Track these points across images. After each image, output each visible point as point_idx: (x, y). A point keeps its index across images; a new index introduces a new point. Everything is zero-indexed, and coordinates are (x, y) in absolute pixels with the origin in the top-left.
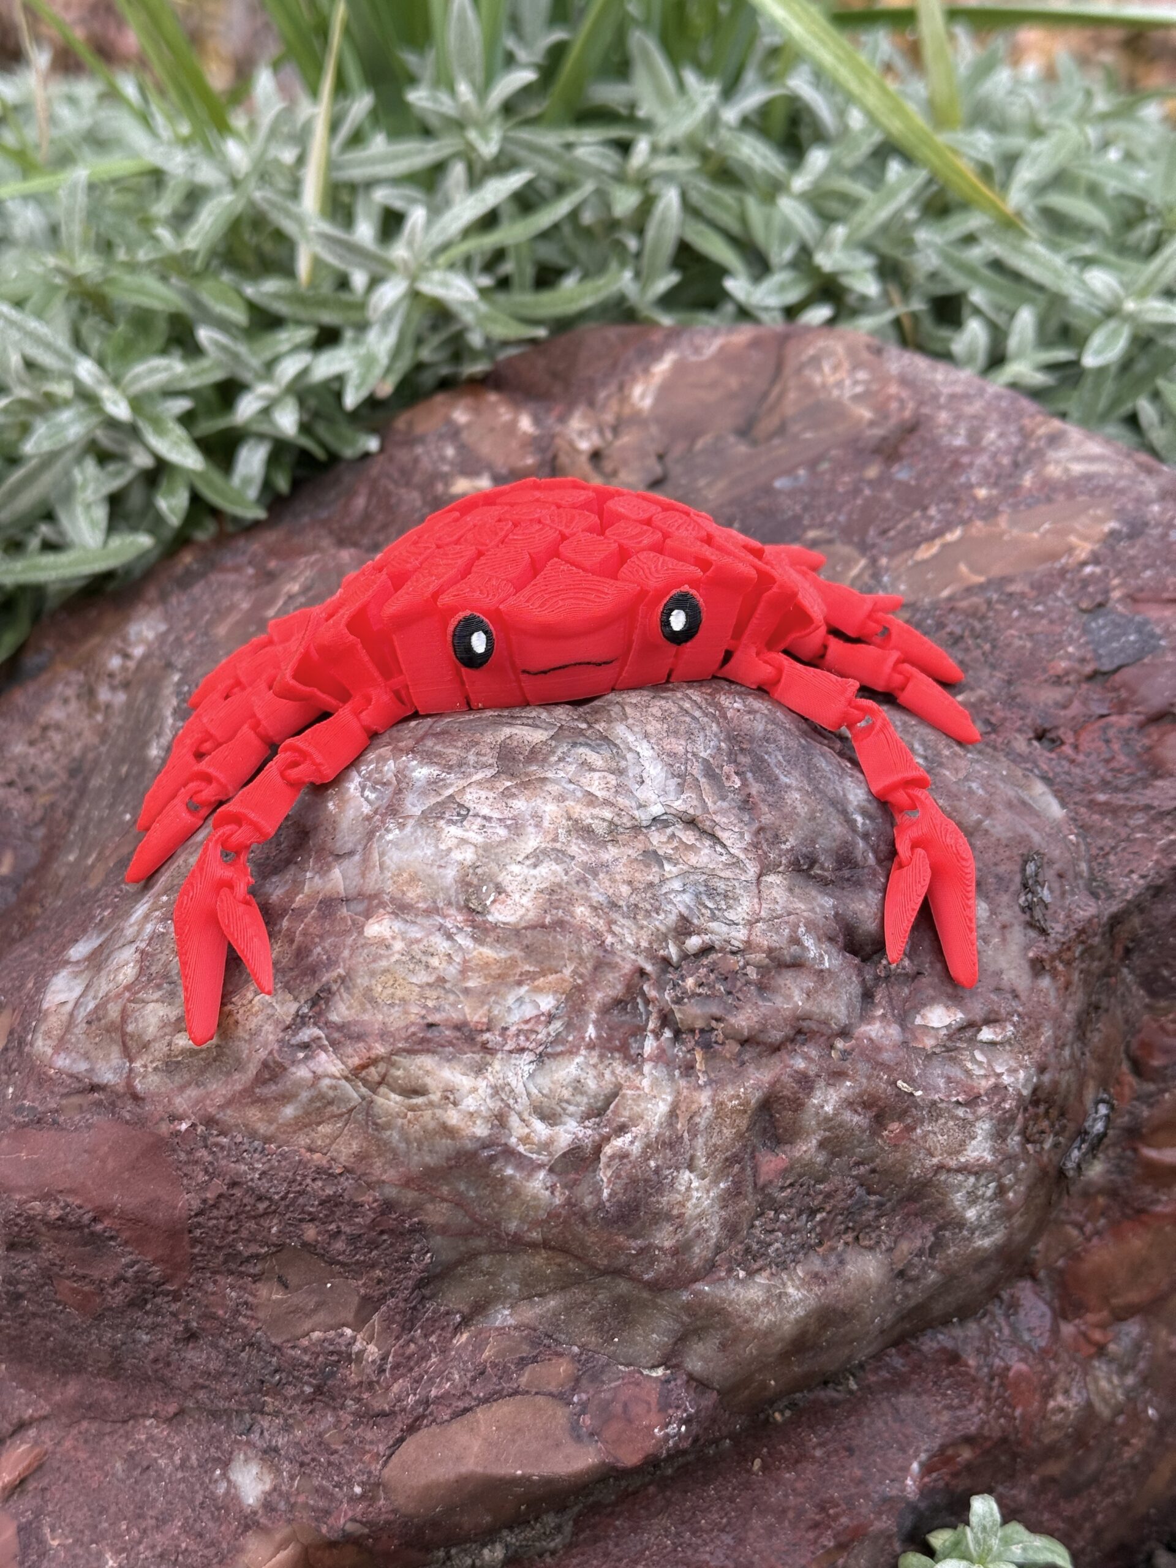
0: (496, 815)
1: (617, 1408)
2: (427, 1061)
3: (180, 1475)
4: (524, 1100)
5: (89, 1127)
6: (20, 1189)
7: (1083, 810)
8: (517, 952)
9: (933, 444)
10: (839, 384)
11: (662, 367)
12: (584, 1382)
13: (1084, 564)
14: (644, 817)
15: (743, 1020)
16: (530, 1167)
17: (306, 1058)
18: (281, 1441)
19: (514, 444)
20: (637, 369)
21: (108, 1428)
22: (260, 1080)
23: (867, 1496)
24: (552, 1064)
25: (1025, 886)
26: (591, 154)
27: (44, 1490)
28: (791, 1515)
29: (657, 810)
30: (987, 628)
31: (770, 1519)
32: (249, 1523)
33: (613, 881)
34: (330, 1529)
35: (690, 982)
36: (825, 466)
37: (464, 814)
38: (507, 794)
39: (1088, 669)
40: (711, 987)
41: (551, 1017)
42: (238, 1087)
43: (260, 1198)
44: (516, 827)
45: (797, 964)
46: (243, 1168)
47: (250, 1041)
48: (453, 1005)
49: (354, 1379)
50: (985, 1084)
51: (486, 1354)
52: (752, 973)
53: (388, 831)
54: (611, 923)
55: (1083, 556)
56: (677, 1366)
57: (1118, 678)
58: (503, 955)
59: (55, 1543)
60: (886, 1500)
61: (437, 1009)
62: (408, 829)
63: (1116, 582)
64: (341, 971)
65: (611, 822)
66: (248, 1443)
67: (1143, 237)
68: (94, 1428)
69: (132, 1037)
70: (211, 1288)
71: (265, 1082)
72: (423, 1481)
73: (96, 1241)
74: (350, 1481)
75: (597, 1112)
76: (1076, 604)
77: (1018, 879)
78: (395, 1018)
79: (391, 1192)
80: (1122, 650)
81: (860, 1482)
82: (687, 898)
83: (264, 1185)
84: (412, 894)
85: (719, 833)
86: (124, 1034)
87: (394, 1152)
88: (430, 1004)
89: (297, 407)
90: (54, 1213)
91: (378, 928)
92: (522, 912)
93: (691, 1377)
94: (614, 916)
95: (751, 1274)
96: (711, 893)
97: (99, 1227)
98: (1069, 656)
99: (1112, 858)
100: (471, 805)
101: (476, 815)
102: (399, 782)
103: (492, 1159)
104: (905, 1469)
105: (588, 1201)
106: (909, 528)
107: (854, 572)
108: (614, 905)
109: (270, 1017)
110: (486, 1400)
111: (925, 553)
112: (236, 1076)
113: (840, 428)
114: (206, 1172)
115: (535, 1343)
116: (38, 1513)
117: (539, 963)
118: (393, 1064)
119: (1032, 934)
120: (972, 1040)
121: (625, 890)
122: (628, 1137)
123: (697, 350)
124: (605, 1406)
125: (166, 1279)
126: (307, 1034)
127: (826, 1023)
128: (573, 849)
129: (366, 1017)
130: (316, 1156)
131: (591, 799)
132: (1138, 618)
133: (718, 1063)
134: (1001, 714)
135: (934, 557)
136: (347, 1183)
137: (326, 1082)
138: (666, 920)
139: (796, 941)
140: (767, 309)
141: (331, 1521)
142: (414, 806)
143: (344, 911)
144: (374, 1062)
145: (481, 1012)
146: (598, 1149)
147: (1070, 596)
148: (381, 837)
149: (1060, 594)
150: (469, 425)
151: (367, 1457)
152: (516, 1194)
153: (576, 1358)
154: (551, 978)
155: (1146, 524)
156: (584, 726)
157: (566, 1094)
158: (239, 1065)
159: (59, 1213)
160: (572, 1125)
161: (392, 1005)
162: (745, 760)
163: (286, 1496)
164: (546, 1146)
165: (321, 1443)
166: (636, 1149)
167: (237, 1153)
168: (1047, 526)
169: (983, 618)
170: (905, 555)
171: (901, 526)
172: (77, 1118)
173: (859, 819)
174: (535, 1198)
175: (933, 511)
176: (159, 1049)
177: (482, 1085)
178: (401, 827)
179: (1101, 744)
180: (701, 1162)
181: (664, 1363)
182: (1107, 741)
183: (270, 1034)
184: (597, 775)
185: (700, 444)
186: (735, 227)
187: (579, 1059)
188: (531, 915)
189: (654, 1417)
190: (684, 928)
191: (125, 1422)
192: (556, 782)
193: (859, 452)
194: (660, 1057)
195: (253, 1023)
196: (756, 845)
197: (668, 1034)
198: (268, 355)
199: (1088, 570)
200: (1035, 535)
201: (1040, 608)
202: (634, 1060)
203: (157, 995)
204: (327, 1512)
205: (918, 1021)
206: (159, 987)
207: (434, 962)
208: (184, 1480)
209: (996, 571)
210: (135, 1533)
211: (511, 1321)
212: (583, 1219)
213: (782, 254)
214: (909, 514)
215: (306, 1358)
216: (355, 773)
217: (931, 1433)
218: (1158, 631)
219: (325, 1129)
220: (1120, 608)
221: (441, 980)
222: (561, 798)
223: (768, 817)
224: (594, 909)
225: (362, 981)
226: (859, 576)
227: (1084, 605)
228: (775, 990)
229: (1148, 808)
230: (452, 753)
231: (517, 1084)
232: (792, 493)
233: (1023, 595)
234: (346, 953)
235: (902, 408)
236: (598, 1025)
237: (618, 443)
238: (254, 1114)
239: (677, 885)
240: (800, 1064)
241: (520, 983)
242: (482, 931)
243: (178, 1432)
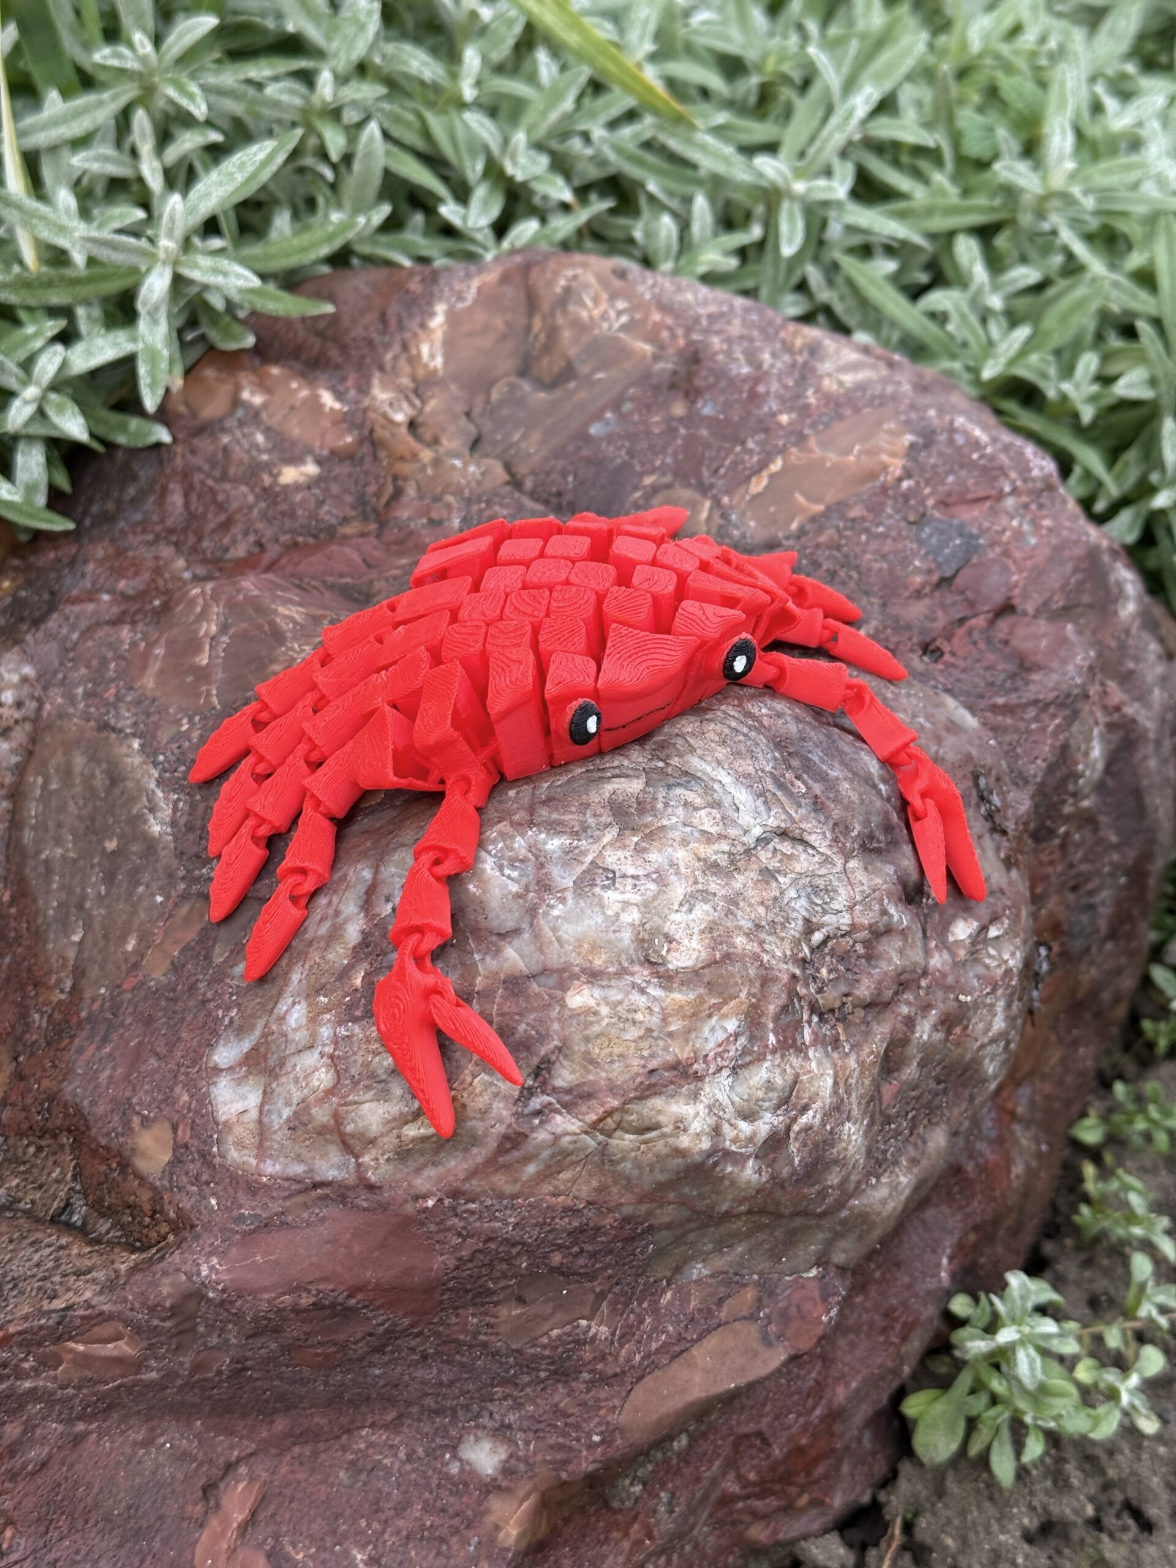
0: (641, 873)
1: (793, 1311)
2: (657, 1102)
3: (408, 1467)
4: (730, 1109)
5: (323, 1220)
6: (266, 1289)
7: (988, 715)
8: (702, 991)
9: (721, 374)
10: (604, 316)
11: (438, 320)
12: (765, 1300)
13: (900, 480)
14: (749, 840)
15: (864, 990)
16: (739, 1160)
17: (542, 1122)
18: (511, 1418)
19: (326, 423)
20: (413, 324)
21: (321, 1446)
22: (501, 1150)
23: (916, 1295)
24: (745, 1073)
25: (982, 798)
26: (281, 91)
27: (273, 1515)
28: (865, 1328)
29: (757, 831)
30: (846, 556)
31: (852, 1336)
32: (490, 1488)
33: (750, 905)
34: (569, 1474)
35: (824, 971)
36: (628, 407)
37: (612, 878)
38: (639, 850)
39: (935, 578)
40: (836, 970)
41: (737, 1035)
42: (480, 1159)
43: (514, 1245)
44: (660, 878)
45: (888, 931)
46: (497, 1225)
47: (482, 1119)
48: (666, 1049)
49: (588, 1356)
50: (1000, 972)
51: (693, 1304)
52: (859, 948)
53: (552, 907)
54: (762, 943)
55: (898, 473)
56: (827, 1263)
57: (958, 581)
58: (692, 996)
59: (300, 1556)
60: (929, 1293)
61: (653, 1056)
62: (570, 902)
63: (927, 491)
64: (556, 1043)
65: (730, 853)
66: (477, 1427)
67: (748, 92)
68: (307, 1450)
69: (353, 1135)
70: (454, 1320)
71: (507, 1151)
72: (655, 1417)
73: (347, 1313)
74: (589, 1435)
75: (784, 1102)
76: (905, 519)
77: (974, 793)
78: (618, 1072)
79: (628, 1210)
80: (953, 554)
81: (909, 1286)
82: (803, 902)
83: (516, 1235)
84: (598, 962)
85: (807, 838)
86: (342, 1135)
87: (628, 1179)
88: (645, 1053)
89: (76, 409)
90: (306, 1301)
91: (579, 998)
92: (695, 955)
93: (838, 1267)
94: (763, 936)
95: (878, 1178)
96: (816, 890)
97: (353, 1301)
98: (917, 570)
99: (1019, 750)
100: (615, 868)
101: (624, 876)
102: (537, 857)
103: (716, 1164)
104: (938, 1265)
105: (785, 1172)
106: (735, 463)
107: (704, 515)
108: (758, 926)
109: (496, 1095)
110: (699, 1339)
111: (758, 485)
112: (475, 1150)
113: (628, 365)
114: (459, 1235)
115: (728, 1283)
116: (277, 1537)
117: (720, 994)
118: (627, 1112)
119: (996, 836)
120: (986, 941)
121: (761, 910)
122: (811, 1113)
123: (461, 298)
124: (784, 1315)
125: (412, 1326)
126: (536, 1103)
127: (914, 971)
128: (713, 887)
129: (591, 1077)
130: (561, 1199)
131: (708, 838)
132: (956, 522)
133: (853, 1030)
134: (894, 639)
135: (767, 488)
136: (590, 1213)
137: (568, 1138)
138: (795, 928)
139: (884, 912)
140: (479, 230)
141: (571, 1468)
142: (564, 879)
143: (534, 987)
144: (609, 1114)
145: (688, 1049)
146: (788, 1129)
147: (898, 511)
148: (546, 914)
149: (889, 511)
150: (265, 405)
151: (602, 1412)
152: (733, 1183)
153: (758, 1284)
154: (733, 1003)
155: (934, 432)
156: (661, 764)
157: (761, 1094)
158: (475, 1140)
159: (312, 1300)
160: (768, 1117)
161: (612, 1062)
162: (795, 763)
163: (526, 1460)
164: (751, 1139)
165: (557, 1411)
166: (817, 1120)
167: (489, 1213)
168: (857, 448)
169: (838, 547)
170: (742, 490)
171: (727, 462)
172: (305, 1215)
173: (882, 787)
174: (748, 1182)
175: (751, 444)
176: (389, 1142)
177: (701, 1108)
178: (563, 900)
179: (971, 647)
180: (855, 1113)
181: (818, 1264)
182: (975, 643)
183: (502, 1111)
184: (703, 813)
185: (495, 396)
186: (420, 144)
187: (767, 1064)
188: (704, 955)
189: (820, 1308)
190: (810, 928)
191: (338, 1437)
192: (673, 828)
193: (656, 388)
194: (818, 1040)
195: (481, 1102)
196: (835, 840)
197: (815, 1019)
198: (22, 354)
199: (905, 484)
200: (852, 458)
201: (881, 529)
202: (801, 1050)
203: (369, 1095)
204: (567, 1462)
205: (951, 939)
206: (368, 1088)
207: (639, 1017)
208: (413, 1470)
209: (831, 496)
210: (376, 1526)
211: (706, 1272)
212: (783, 1187)
213: (474, 169)
214: (731, 450)
215: (547, 1352)
216: (483, 854)
217: (951, 1233)
218: (975, 531)
219: (565, 1175)
220: (937, 514)
221: (649, 1030)
222: (684, 843)
223: (836, 813)
224: (747, 935)
225: (579, 1047)
226: (709, 519)
227: (912, 518)
228: (878, 957)
229: (1036, 702)
230: (571, 818)
231: (723, 1097)
232: (610, 438)
233: (863, 519)
234: (556, 1026)
235: (674, 337)
236: (776, 1034)
237: (428, 409)
238: (500, 1181)
239: (792, 893)
240: (905, 1010)
241: (710, 1016)
242: (667, 979)
243: (399, 1433)
